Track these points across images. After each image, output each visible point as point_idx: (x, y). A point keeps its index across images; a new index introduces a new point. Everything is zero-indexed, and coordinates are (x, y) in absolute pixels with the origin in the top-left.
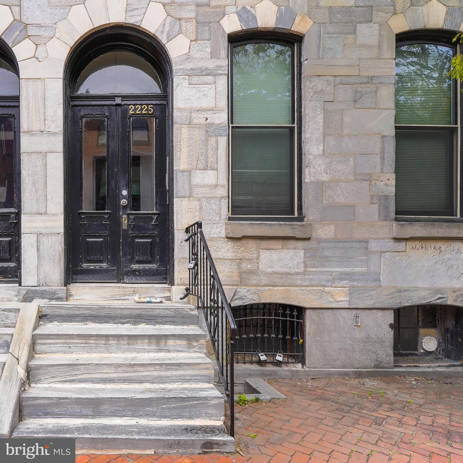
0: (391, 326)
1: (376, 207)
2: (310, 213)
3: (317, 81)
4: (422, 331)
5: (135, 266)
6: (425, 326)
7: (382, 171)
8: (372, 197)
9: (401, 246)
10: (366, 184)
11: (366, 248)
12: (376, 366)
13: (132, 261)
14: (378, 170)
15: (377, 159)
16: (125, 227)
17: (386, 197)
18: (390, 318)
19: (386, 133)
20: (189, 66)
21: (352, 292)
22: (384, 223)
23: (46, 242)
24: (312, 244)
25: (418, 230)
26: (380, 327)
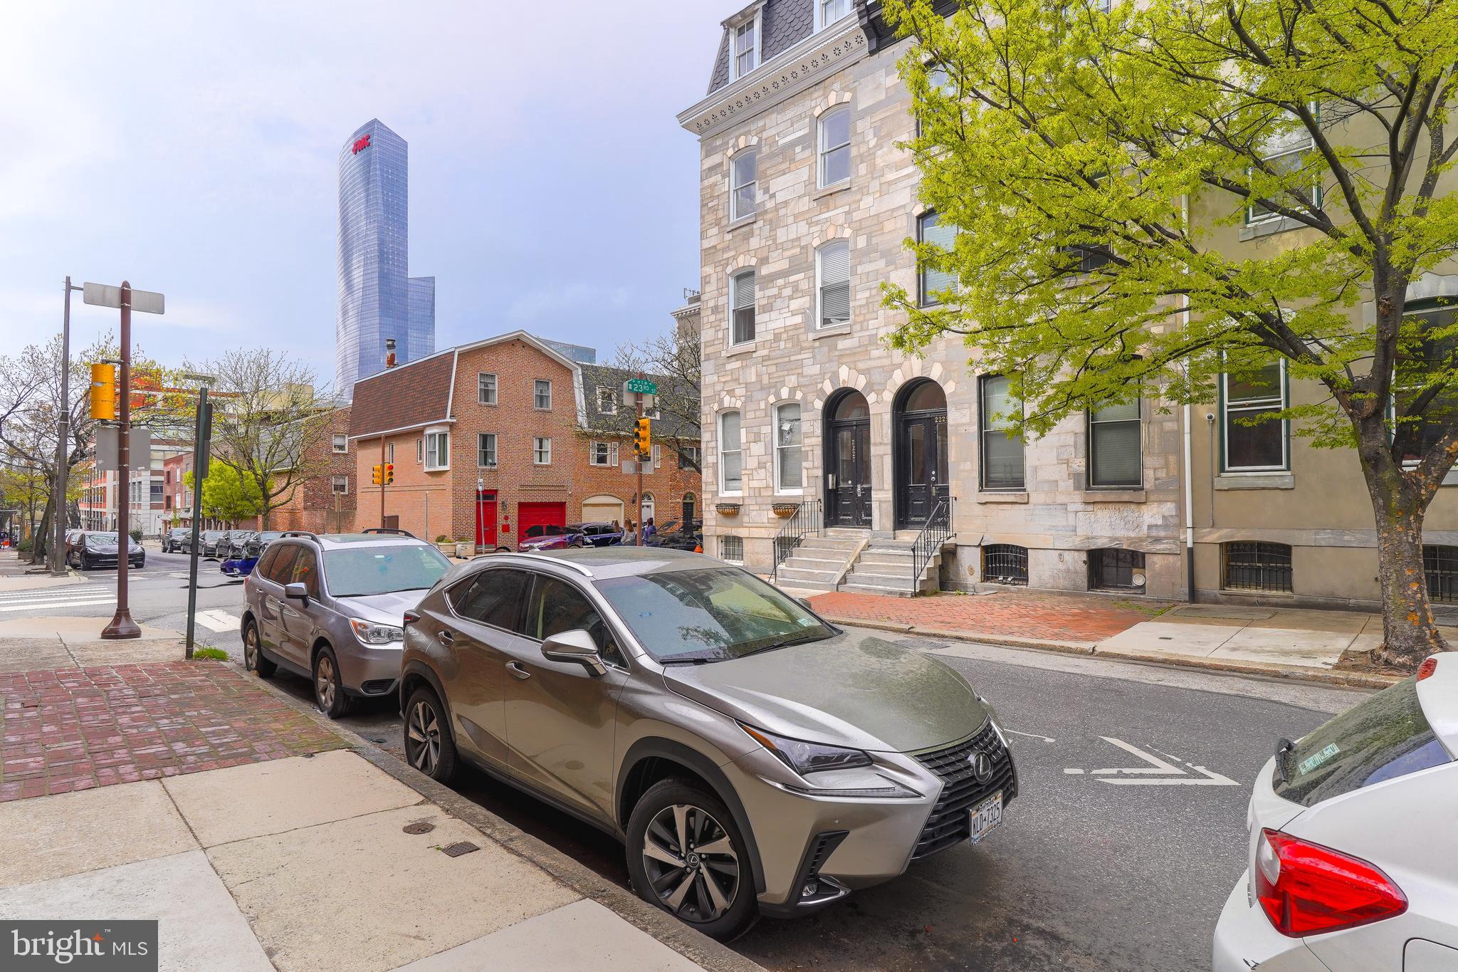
0: (1084, 562)
1: (1072, 481)
2: (1029, 485)
7: (1075, 457)
8: (1069, 474)
9: (1090, 508)
10: (1065, 465)
11: (1066, 509)
12: (1075, 589)
14: (1073, 456)
15: (1073, 449)
16: (934, 495)
17: (1079, 474)
18: (1084, 557)
19: (1078, 431)
20: (956, 398)
21: (1056, 538)
22: (1078, 492)
23: (884, 505)
24: (1032, 507)
25: (1099, 496)
26: (1078, 562)
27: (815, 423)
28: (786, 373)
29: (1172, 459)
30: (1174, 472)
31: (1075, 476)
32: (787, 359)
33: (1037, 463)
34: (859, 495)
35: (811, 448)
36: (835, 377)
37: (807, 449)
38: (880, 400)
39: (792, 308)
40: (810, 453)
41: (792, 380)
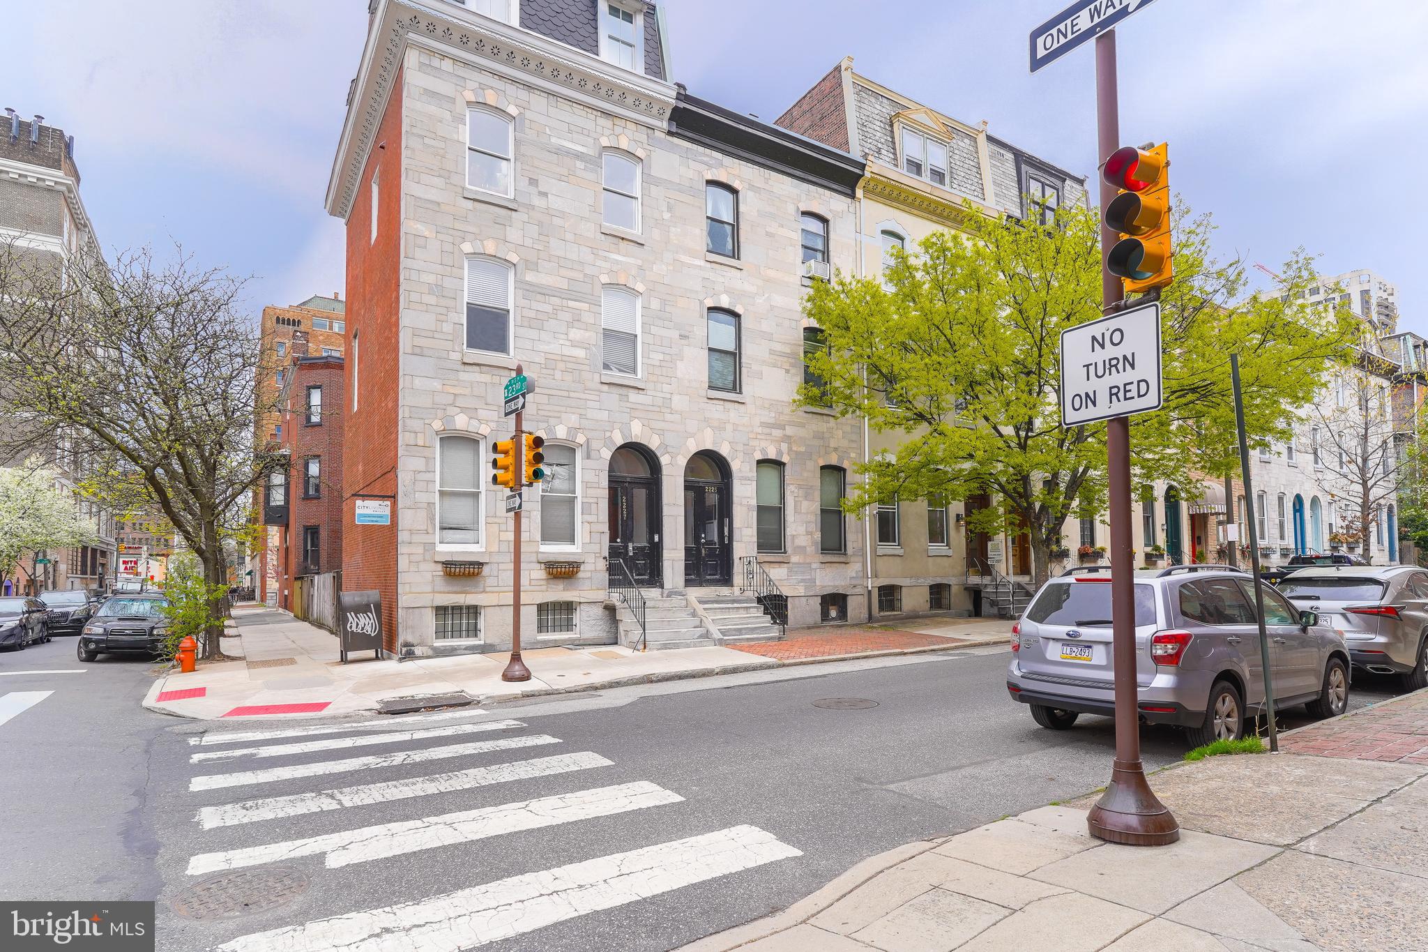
0: (819, 603)
1: (814, 547)
2: (789, 550)
3: (791, 486)
4: (830, 608)
5: (708, 577)
6: (832, 605)
8: (812, 542)
9: (824, 566)
10: (810, 536)
11: (811, 567)
12: (815, 623)
13: (706, 574)
14: (814, 530)
15: (814, 525)
16: (703, 555)
17: (818, 543)
18: (819, 600)
19: (817, 513)
20: (741, 475)
21: (806, 588)
22: (817, 555)
24: (790, 565)
25: (828, 558)
26: (816, 604)
27: (601, 474)
28: (563, 409)
29: (860, 535)
30: (860, 545)
31: (814, 543)
32: (566, 394)
33: (795, 533)
34: (631, 554)
35: (595, 500)
36: (625, 428)
37: (591, 500)
38: (673, 462)
39: (571, 336)
40: (594, 506)
41: (573, 420)
